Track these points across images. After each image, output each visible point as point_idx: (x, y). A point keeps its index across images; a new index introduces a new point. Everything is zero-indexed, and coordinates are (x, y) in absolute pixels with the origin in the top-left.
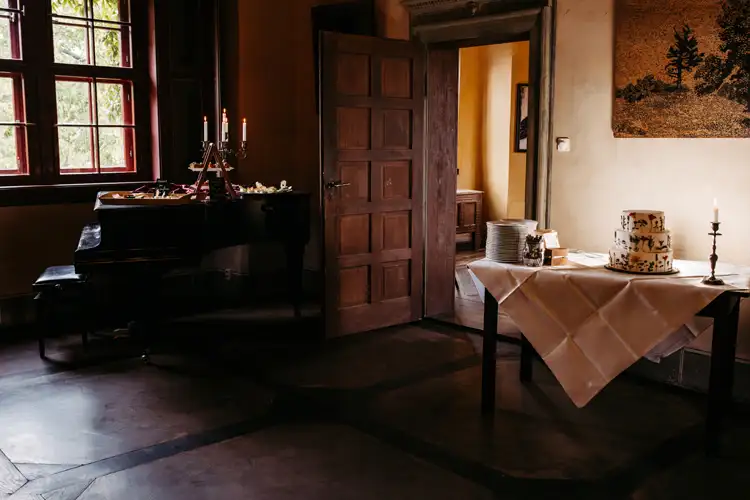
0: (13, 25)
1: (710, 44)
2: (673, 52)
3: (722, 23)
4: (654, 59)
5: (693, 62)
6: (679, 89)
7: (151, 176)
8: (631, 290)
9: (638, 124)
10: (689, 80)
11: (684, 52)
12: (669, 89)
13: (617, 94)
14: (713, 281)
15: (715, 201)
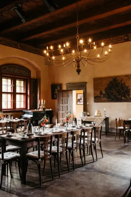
0: (11, 87)
1: (104, 92)
2: (100, 93)
3: (105, 90)
4: (98, 93)
5: (102, 94)
6: (101, 97)
7: (27, 109)
8: (97, 118)
9: (97, 101)
10: (102, 96)
11: (101, 93)
12: (100, 97)
13: (94, 97)
14: (105, 117)
15: (105, 109)
